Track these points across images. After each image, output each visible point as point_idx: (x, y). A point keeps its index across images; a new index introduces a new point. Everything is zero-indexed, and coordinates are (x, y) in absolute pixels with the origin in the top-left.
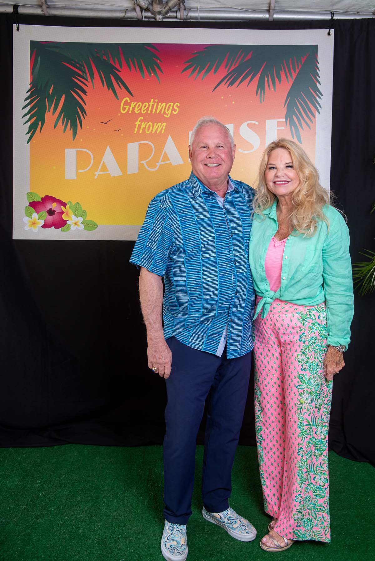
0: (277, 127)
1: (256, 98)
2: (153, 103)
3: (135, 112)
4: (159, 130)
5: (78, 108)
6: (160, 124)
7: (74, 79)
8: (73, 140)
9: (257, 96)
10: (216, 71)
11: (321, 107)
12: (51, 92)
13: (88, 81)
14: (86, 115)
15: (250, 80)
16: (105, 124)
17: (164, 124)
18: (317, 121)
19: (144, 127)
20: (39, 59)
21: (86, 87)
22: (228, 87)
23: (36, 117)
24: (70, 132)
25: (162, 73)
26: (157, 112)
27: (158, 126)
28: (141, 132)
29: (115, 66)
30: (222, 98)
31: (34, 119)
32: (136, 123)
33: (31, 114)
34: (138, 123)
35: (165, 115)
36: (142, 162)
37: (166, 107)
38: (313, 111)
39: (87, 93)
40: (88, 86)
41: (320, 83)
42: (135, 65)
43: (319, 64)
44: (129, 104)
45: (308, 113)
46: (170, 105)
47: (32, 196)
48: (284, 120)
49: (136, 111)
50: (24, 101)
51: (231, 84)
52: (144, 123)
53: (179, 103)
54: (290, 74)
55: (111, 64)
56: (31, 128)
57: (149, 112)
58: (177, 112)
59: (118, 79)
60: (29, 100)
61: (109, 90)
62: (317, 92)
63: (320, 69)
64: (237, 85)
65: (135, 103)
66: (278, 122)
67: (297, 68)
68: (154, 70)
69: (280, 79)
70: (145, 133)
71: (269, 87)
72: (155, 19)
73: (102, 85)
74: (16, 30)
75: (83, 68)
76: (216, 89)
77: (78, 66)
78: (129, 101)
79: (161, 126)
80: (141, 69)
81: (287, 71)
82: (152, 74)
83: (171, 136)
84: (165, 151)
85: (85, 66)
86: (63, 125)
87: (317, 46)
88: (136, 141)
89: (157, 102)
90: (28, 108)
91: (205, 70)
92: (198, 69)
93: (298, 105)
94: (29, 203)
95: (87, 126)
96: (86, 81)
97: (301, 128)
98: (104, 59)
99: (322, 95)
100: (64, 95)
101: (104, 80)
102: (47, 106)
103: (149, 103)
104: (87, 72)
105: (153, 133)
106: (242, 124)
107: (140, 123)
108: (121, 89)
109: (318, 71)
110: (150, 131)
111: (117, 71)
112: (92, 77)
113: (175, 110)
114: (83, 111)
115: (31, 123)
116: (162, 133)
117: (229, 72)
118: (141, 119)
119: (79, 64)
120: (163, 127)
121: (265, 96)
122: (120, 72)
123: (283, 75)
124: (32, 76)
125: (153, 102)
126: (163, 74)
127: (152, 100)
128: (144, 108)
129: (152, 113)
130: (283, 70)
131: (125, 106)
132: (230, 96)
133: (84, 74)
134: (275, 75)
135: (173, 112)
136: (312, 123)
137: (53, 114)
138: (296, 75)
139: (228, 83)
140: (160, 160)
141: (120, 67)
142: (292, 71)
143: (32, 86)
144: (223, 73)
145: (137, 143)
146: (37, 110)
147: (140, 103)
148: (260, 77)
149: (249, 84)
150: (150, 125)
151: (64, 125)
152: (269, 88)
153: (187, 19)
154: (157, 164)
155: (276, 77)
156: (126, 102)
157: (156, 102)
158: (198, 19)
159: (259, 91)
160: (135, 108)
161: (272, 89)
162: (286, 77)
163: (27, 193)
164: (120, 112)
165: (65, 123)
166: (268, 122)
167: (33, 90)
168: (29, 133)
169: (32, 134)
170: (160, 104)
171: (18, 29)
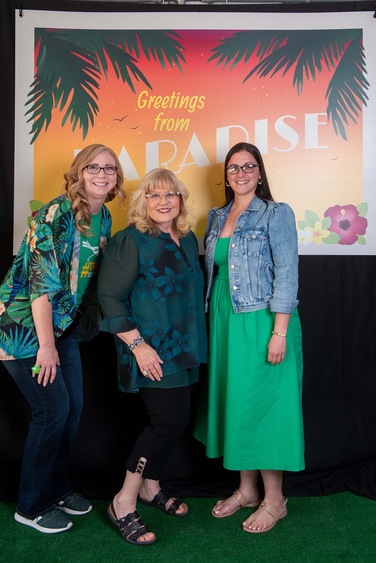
0: (319, 122)
1: (292, 89)
2: (175, 97)
3: (154, 107)
4: (182, 127)
5: (89, 103)
6: (183, 120)
7: (84, 70)
8: (84, 139)
9: (294, 86)
10: (247, 58)
11: (368, 99)
12: (58, 85)
13: (101, 74)
14: (99, 112)
15: (286, 69)
16: (119, 121)
17: (188, 120)
18: (363, 115)
19: (165, 124)
20: (45, 49)
21: (98, 79)
22: (261, 77)
23: (41, 114)
24: (79, 131)
25: (185, 63)
26: (180, 107)
27: (181, 123)
28: (161, 129)
29: (131, 55)
30: (254, 90)
31: (39, 116)
32: (156, 119)
33: (35, 110)
34: (158, 119)
35: (189, 110)
36: (162, 164)
37: (189, 100)
38: (359, 104)
39: (99, 86)
40: (100, 79)
41: (366, 72)
42: (154, 54)
43: (364, 50)
44: (148, 99)
45: (354, 105)
46: (194, 99)
47: (35, 205)
48: (326, 114)
49: (155, 105)
50: (28, 96)
51: (264, 74)
52: (165, 120)
53: (205, 96)
54: (331, 62)
55: (126, 53)
56: (34, 126)
57: (170, 107)
58: (202, 107)
59: (135, 70)
60: (33, 95)
61: (124, 82)
62: (363, 82)
63: (365, 56)
64: (271, 76)
65: (155, 97)
66: (318, 116)
67: (339, 55)
68: (176, 61)
69: (320, 68)
70: (166, 130)
71: (308, 77)
72: (176, 2)
73: (116, 78)
74: (19, 16)
75: (94, 57)
76: (247, 80)
77: (90, 56)
78: (147, 95)
79: (184, 123)
80: (161, 58)
81: (328, 59)
82: (174, 64)
83: (196, 134)
84: (189, 151)
85: (98, 56)
86: (71, 123)
87: (362, 29)
88: (155, 140)
89: (180, 96)
90: (33, 103)
91: (234, 59)
92: (226, 57)
93: (342, 96)
94: (32, 213)
95: (99, 124)
96: (99, 73)
97: (345, 123)
98: (118, 48)
99: (369, 85)
100: (73, 88)
101: (119, 72)
102: (54, 101)
103: (170, 97)
104: (100, 63)
105: (175, 130)
106: (277, 119)
107: (160, 119)
108: (139, 81)
109: (363, 57)
110: (172, 128)
111: (134, 61)
112: (105, 67)
113: (201, 105)
114: (95, 106)
115: (36, 121)
116: (186, 130)
117: (262, 60)
118: (161, 115)
119: (91, 54)
120: (186, 124)
121: (303, 86)
122: (137, 62)
123: (323, 63)
124: (37, 68)
125: (175, 95)
126: (187, 64)
127: (174, 93)
128: (165, 102)
129: (174, 108)
130: (323, 58)
131: (143, 101)
132: (263, 87)
133: (96, 65)
134: (314, 63)
135: (198, 106)
136: (359, 117)
137: (61, 110)
138: (339, 62)
139: (261, 73)
140: (184, 162)
141: (138, 57)
142: (334, 59)
143: (37, 79)
144: (255, 61)
145: (158, 142)
146: (42, 106)
147: (160, 97)
148: (297, 65)
149: (284, 74)
150: (171, 121)
151: (73, 123)
152: (308, 79)
153: (212, 2)
154: (180, 166)
155: (315, 65)
156: (144, 97)
157: (178, 95)
158: (226, 2)
159: (296, 81)
160: (154, 101)
161: (311, 79)
162: (327, 65)
163: (30, 202)
164: (137, 107)
165: (74, 121)
166: (307, 116)
167: (37, 84)
168: (33, 132)
169: (36, 133)
170: (183, 97)
171: (21, 15)
